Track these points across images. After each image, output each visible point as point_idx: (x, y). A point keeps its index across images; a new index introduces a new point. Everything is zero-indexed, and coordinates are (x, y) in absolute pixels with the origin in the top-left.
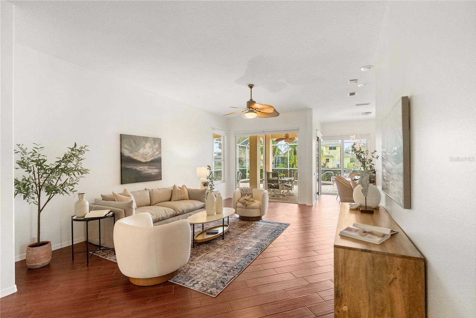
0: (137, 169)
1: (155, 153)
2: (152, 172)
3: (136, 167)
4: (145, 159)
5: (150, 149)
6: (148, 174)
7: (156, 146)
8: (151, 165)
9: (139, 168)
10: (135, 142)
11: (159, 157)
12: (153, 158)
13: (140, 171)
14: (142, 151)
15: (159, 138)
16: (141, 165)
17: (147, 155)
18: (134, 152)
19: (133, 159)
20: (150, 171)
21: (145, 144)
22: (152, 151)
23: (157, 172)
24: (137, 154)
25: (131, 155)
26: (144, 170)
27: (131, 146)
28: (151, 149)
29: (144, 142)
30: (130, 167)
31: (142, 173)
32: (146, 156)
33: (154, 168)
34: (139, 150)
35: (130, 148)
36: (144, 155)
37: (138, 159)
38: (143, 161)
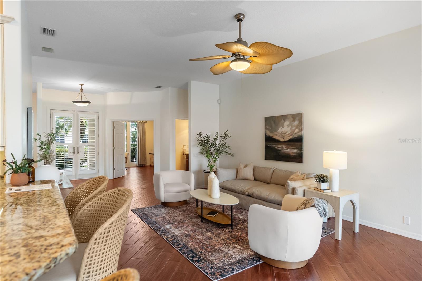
0: (276, 147)
1: (294, 130)
2: (290, 152)
3: (275, 146)
4: (283, 138)
5: (288, 127)
6: (286, 153)
7: (296, 123)
8: (290, 144)
9: (278, 147)
10: (274, 123)
11: (299, 135)
12: (291, 137)
13: (279, 150)
14: (280, 130)
15: (299, 114)
16: (279, 144)
17: (286, 134)
18: (274, 132)
19: (272, 138)
20: (288, 151)
21: (284, 123)
22: (291, 129)
23: (296, 153)
24: (276, 133)
25: (271, 135)
26: (282, 149)
27: (271, 126)
28: (290, 127)
29: (283, 120)
30: (270, 145)
31: (280, 152)
32: (284, 135)
33: (293, 147)
34: (278, 129)
35: (270, 129)
36: (282, 134)
37: (277, 138)
38: (282, 140)
